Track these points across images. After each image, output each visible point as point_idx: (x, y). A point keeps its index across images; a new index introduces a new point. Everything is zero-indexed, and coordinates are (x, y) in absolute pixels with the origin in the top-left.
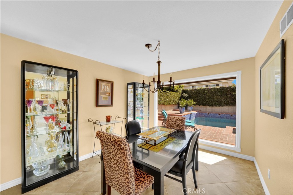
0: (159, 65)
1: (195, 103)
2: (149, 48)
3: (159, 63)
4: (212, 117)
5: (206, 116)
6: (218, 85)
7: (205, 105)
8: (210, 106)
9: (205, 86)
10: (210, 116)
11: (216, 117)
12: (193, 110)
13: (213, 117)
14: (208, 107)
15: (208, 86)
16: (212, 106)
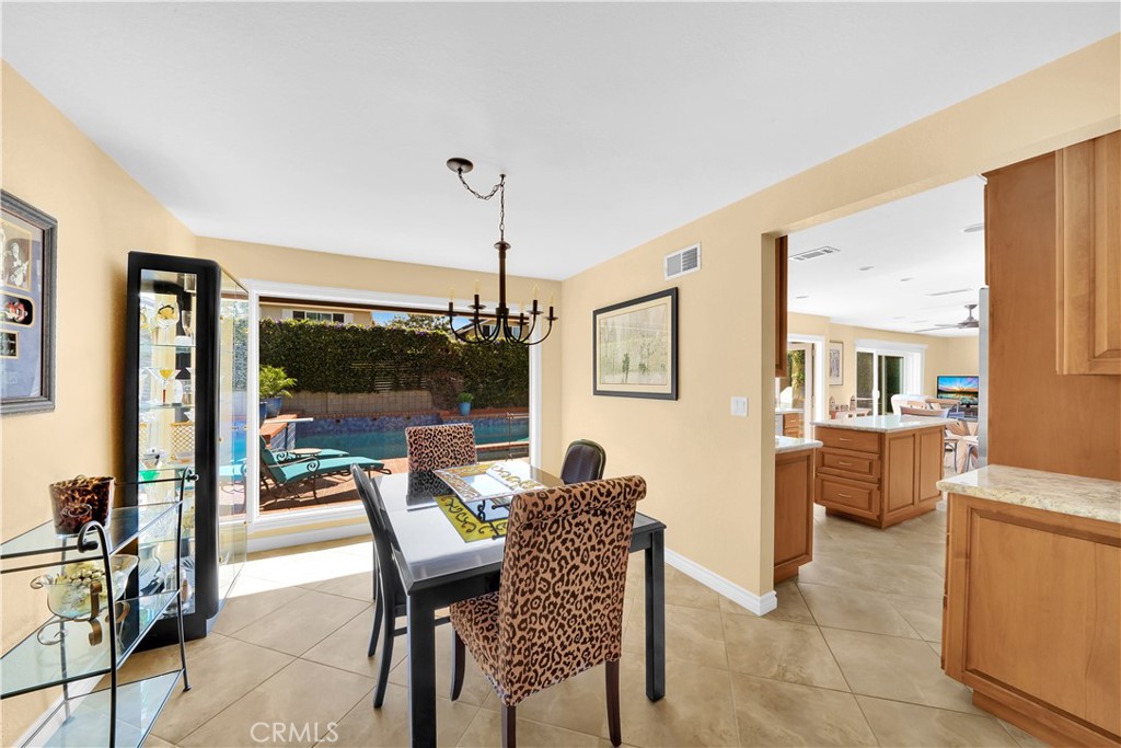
0: (502, 256)
1: (290, 381)
2: (463, 175)
3: (503, 247)
4: (349, 430)
5: (328, 431)
6: (339, 318)
7: (321, 391)
8: (338, 393)
9: (292, 314)
10: (345, 429)
11: (364, 430)
12: (283, 412)
13: (355, 431)
14: (331, 396)
15: (303, 318)
16: (347, 391)
